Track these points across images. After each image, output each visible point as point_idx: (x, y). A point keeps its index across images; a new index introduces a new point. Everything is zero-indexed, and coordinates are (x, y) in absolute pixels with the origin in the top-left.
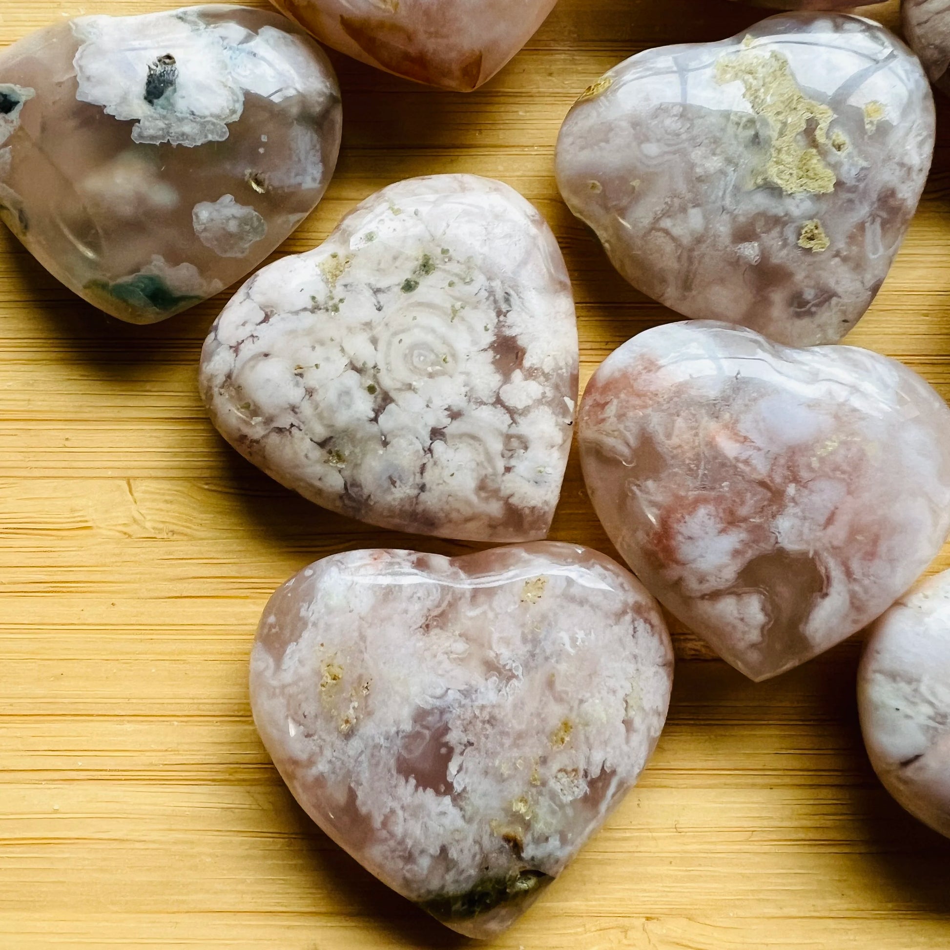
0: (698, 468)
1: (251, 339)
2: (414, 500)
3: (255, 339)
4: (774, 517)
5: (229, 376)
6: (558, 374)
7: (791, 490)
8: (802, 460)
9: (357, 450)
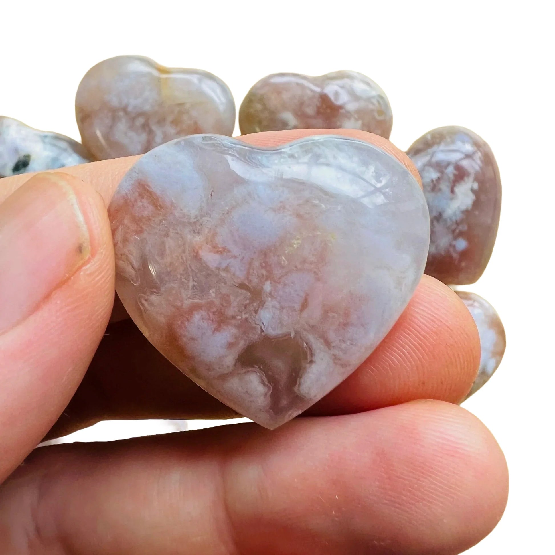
0: (188, 281)
4: (256, 312)
7: (267, 287)
8: (273, 259)
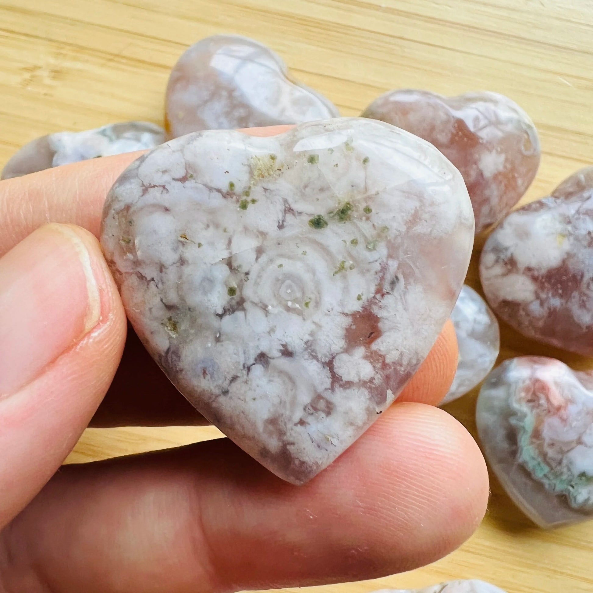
1: (161, 189)
2: (214, 397)
3: (165, 191)
5: (128, 208)
6: (395, 369)
9: (192, 331)
